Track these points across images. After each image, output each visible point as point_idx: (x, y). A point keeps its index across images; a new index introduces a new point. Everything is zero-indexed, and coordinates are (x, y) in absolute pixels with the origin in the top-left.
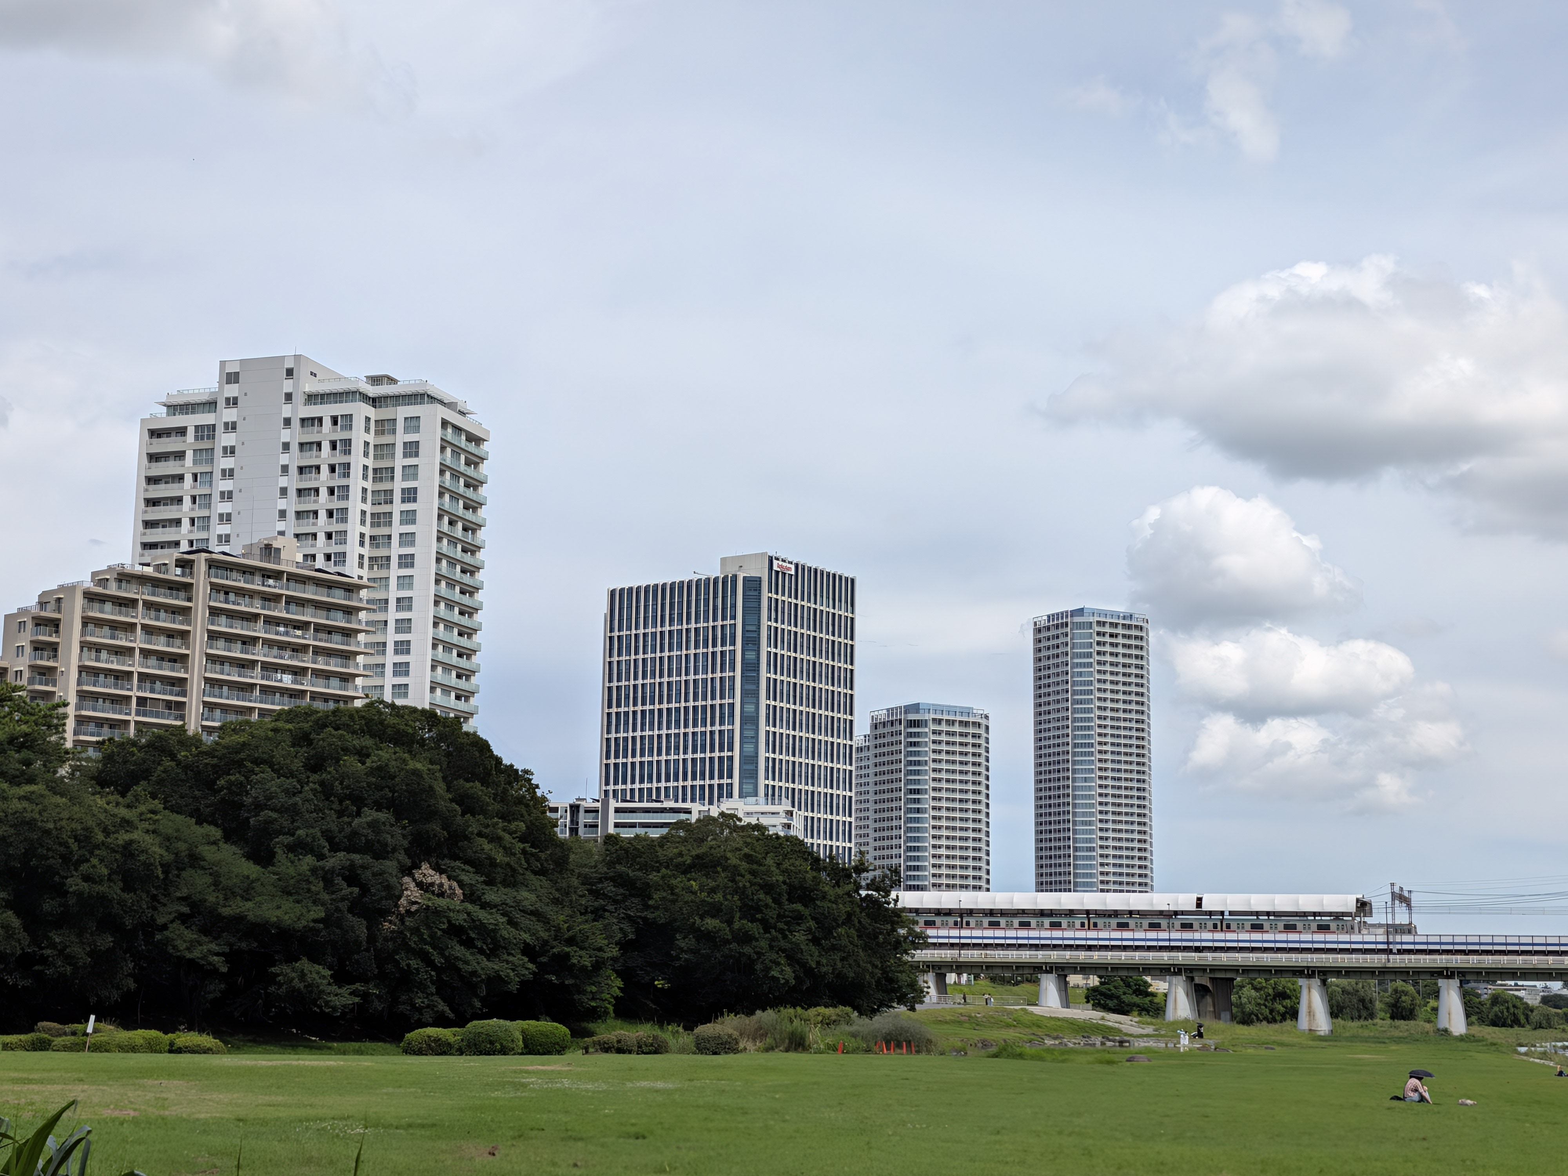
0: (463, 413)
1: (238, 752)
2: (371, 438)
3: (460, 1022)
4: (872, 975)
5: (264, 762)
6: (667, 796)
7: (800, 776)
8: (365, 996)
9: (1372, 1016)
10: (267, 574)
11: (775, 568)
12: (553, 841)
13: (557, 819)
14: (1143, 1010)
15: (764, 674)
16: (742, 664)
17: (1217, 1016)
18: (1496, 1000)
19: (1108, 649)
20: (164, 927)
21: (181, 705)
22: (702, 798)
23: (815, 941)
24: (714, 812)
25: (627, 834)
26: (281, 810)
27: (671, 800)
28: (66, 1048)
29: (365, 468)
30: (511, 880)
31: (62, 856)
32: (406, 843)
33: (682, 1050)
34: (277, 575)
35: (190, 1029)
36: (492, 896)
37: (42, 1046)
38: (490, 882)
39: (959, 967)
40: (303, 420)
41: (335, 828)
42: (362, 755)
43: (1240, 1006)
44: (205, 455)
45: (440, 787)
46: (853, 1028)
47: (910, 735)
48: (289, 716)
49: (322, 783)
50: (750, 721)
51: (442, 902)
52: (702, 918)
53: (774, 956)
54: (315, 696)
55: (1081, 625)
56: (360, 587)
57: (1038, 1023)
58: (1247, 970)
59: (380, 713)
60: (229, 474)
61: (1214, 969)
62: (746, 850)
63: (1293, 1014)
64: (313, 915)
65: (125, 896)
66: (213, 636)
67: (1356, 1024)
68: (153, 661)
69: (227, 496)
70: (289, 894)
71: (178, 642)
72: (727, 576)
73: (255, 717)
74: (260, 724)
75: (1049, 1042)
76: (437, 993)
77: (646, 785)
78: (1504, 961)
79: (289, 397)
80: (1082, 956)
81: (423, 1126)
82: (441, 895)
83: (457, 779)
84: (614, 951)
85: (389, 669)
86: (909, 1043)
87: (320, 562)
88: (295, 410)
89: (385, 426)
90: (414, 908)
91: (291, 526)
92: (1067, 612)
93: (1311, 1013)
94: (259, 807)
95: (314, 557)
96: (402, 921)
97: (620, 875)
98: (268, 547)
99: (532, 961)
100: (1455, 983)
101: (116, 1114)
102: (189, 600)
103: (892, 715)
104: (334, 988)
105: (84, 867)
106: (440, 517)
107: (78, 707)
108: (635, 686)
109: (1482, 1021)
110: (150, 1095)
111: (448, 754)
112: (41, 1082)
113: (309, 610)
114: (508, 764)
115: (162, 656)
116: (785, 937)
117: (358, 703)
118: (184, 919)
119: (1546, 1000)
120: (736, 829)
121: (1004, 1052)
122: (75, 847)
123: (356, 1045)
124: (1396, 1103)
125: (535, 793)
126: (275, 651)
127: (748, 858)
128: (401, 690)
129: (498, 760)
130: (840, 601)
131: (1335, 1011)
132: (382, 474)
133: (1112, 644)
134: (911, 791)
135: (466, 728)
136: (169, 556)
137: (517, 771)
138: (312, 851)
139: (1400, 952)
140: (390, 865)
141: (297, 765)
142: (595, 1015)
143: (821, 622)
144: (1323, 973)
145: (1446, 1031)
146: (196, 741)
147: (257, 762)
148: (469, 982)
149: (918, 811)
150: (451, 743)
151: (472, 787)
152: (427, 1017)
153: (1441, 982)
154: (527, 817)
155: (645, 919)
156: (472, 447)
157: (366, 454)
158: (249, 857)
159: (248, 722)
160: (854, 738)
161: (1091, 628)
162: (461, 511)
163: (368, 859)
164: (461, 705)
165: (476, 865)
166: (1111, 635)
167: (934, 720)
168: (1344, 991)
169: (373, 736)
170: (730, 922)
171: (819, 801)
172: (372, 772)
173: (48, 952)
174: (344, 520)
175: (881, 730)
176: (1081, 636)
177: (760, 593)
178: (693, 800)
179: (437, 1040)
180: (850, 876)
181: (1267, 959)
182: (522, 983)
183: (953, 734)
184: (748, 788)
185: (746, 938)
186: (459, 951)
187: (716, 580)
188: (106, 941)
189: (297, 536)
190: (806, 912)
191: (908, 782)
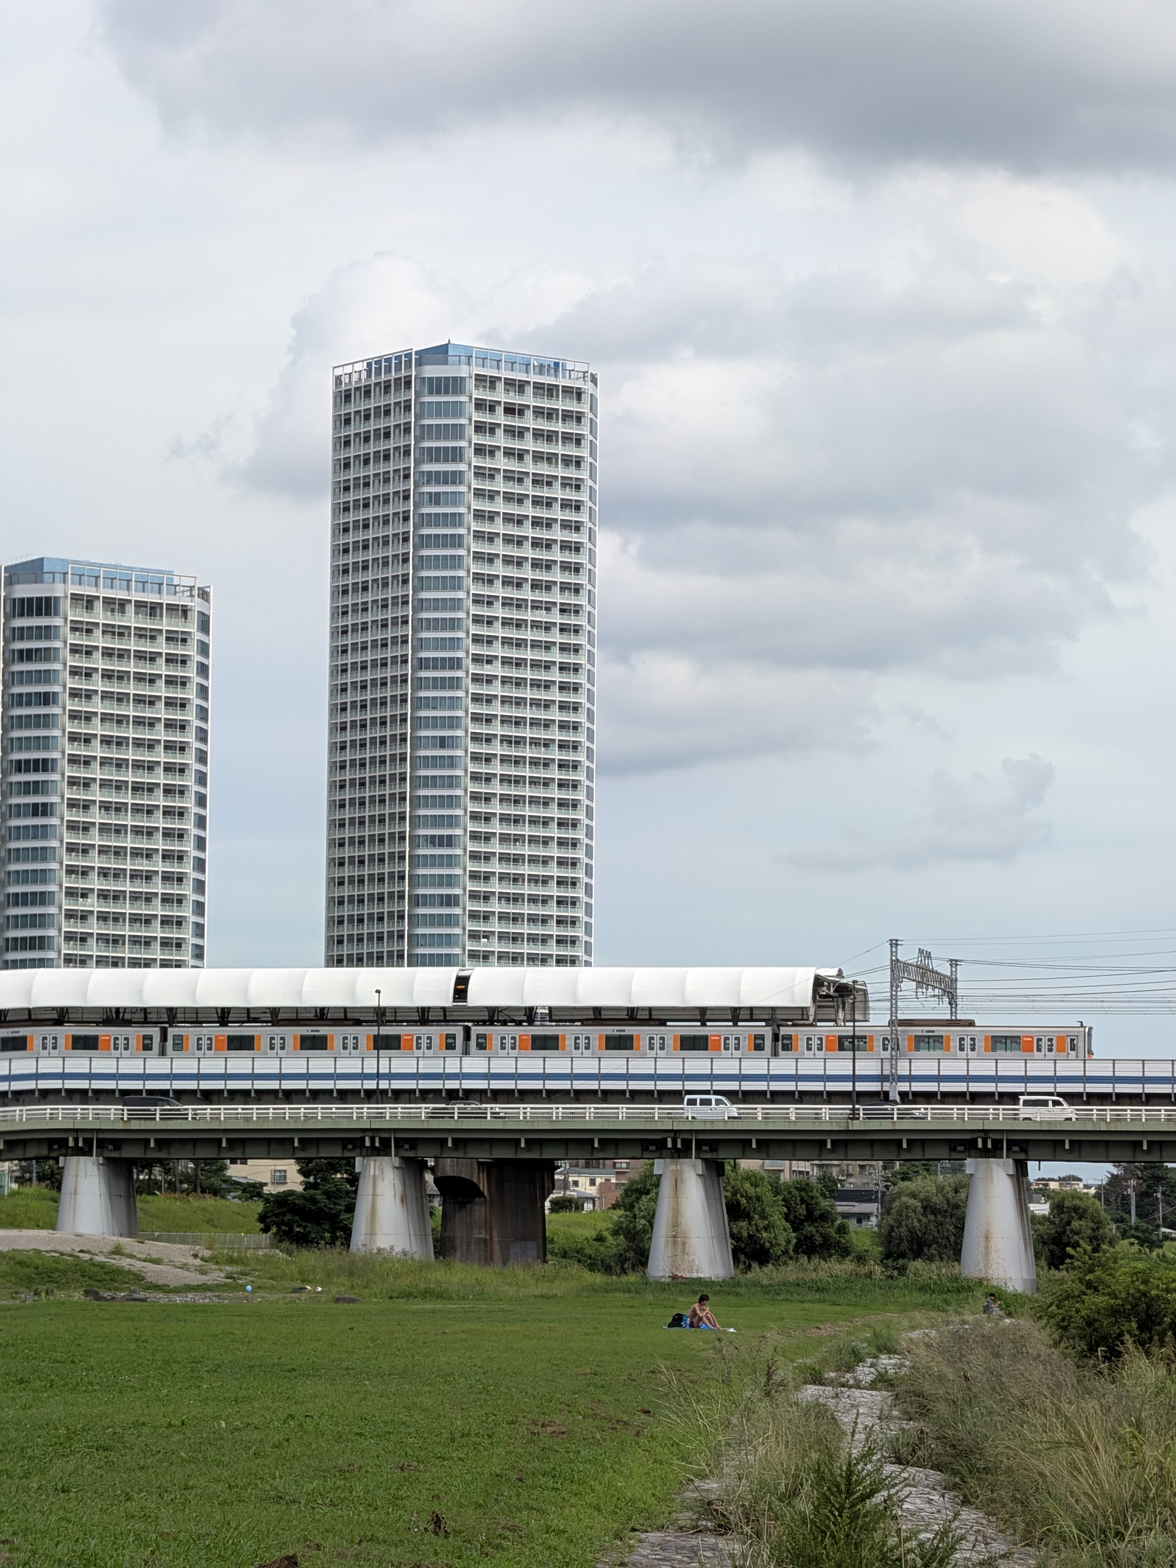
19: (500, 440)
47: (19, 634)
55: (440, 386)
92: (408, 354)
133: (510, 431)
134: (20, 767)
149: (35, 810)
161: (462, 392)
166: (510, 410)
167: (76, 598)
176: (440, 410)
191: (12, 744)
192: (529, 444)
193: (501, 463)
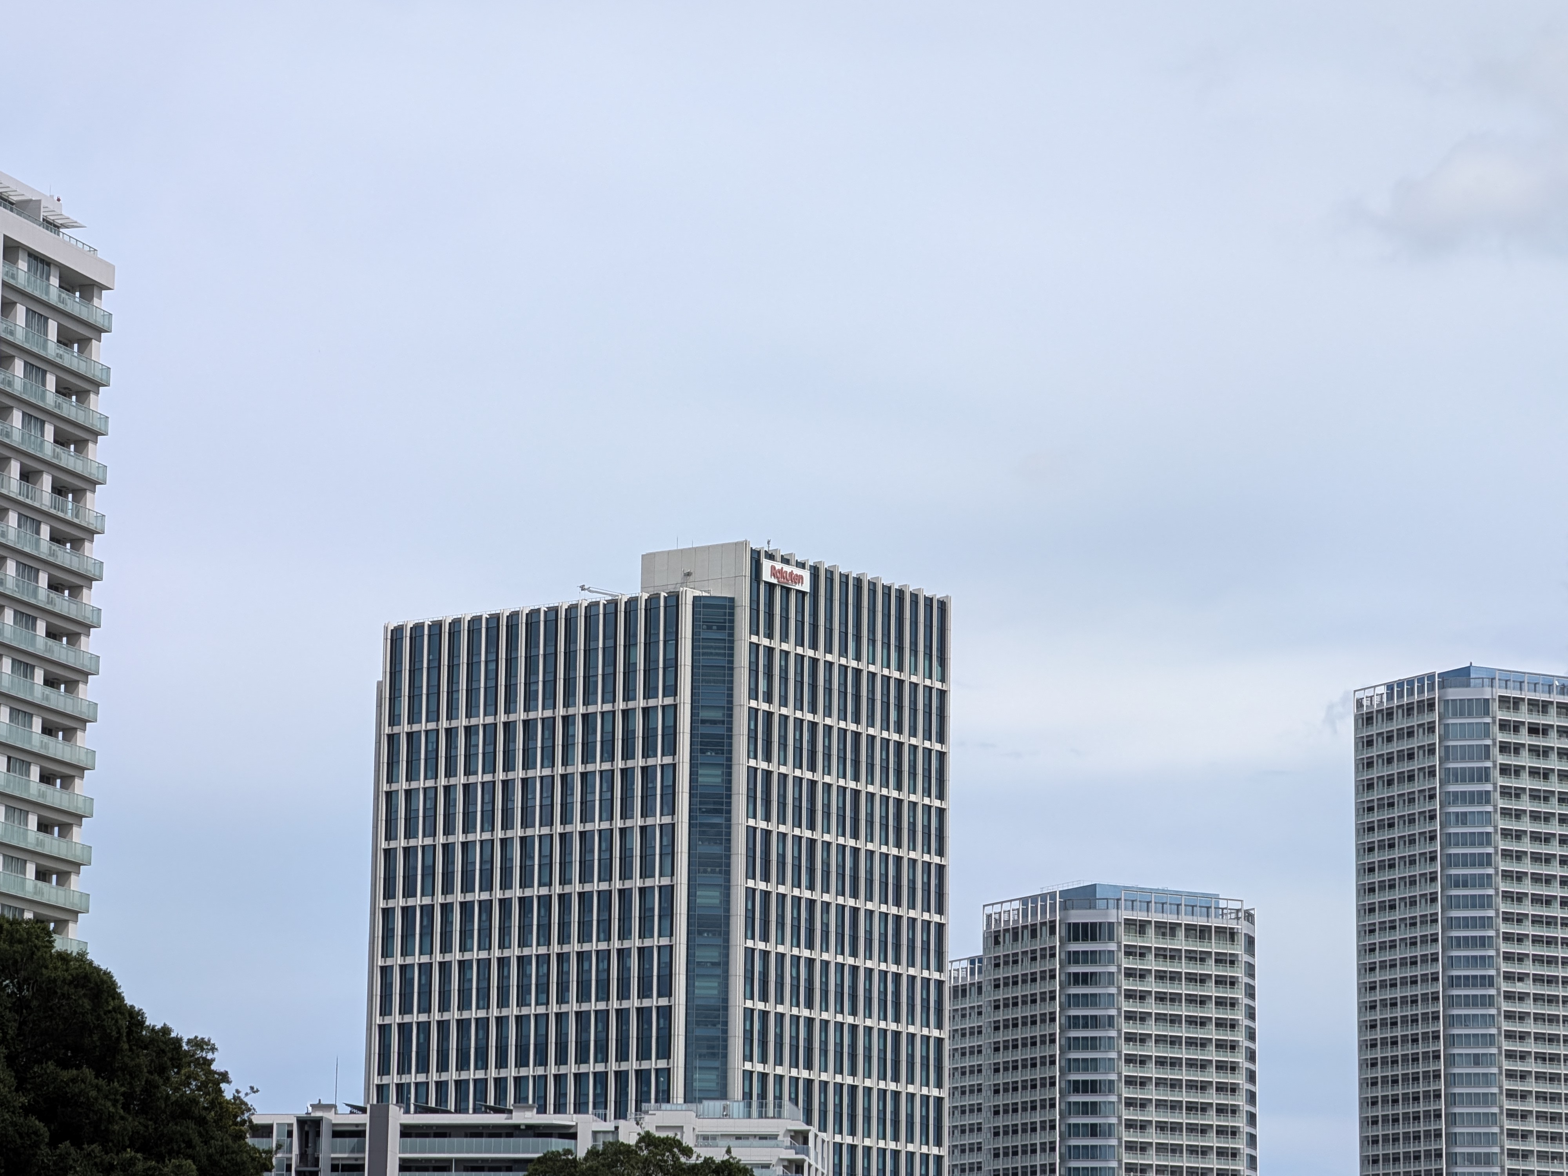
0: (52, 226)
6: (521, 1099)
7: (824, 1052)
11: (766, 576)
13: (269, 1152)
15: (741, 820)
16: (691, 796)
19: (1525, 760)
24: (629, 1134)
27: (530, 1108)
47: (1074, 958)
50: (710, 926)
55: (1463, 707)
72: (657, 596)
77: (472, 1074)
83: (39, 1062)
92: (1431, 677)
103: (1035, 913)
108: (447, 848)
111: (20, 1005)
114: (159, 1026)
125: (220, 1091)
129: (135, 1018)
130: (914, 651)
133: (1535, 751)
134: (1078, 1087)
135: (59, 944)
137: (178, 1041)
143: (872, 701)
149: (1094, 1131)
150: (26, 980)
151: (74, 1080)
154: (200, 1148)
156: (74, 304)
160: (948, 966)
161: (1487, 713)
162: (48, 447)
164: (50, 893)
166: (1534, 730)
167: (1129, 923)
171: (867, 1110)
175: (1007, 948)
176: (1465, 732)
177: (732, 635)
178: (580, 1107)
183: (1174, 955)
184: (705, 1079)
187: (632, 602)
191: (1072, 1065)
192: (1554, 763)
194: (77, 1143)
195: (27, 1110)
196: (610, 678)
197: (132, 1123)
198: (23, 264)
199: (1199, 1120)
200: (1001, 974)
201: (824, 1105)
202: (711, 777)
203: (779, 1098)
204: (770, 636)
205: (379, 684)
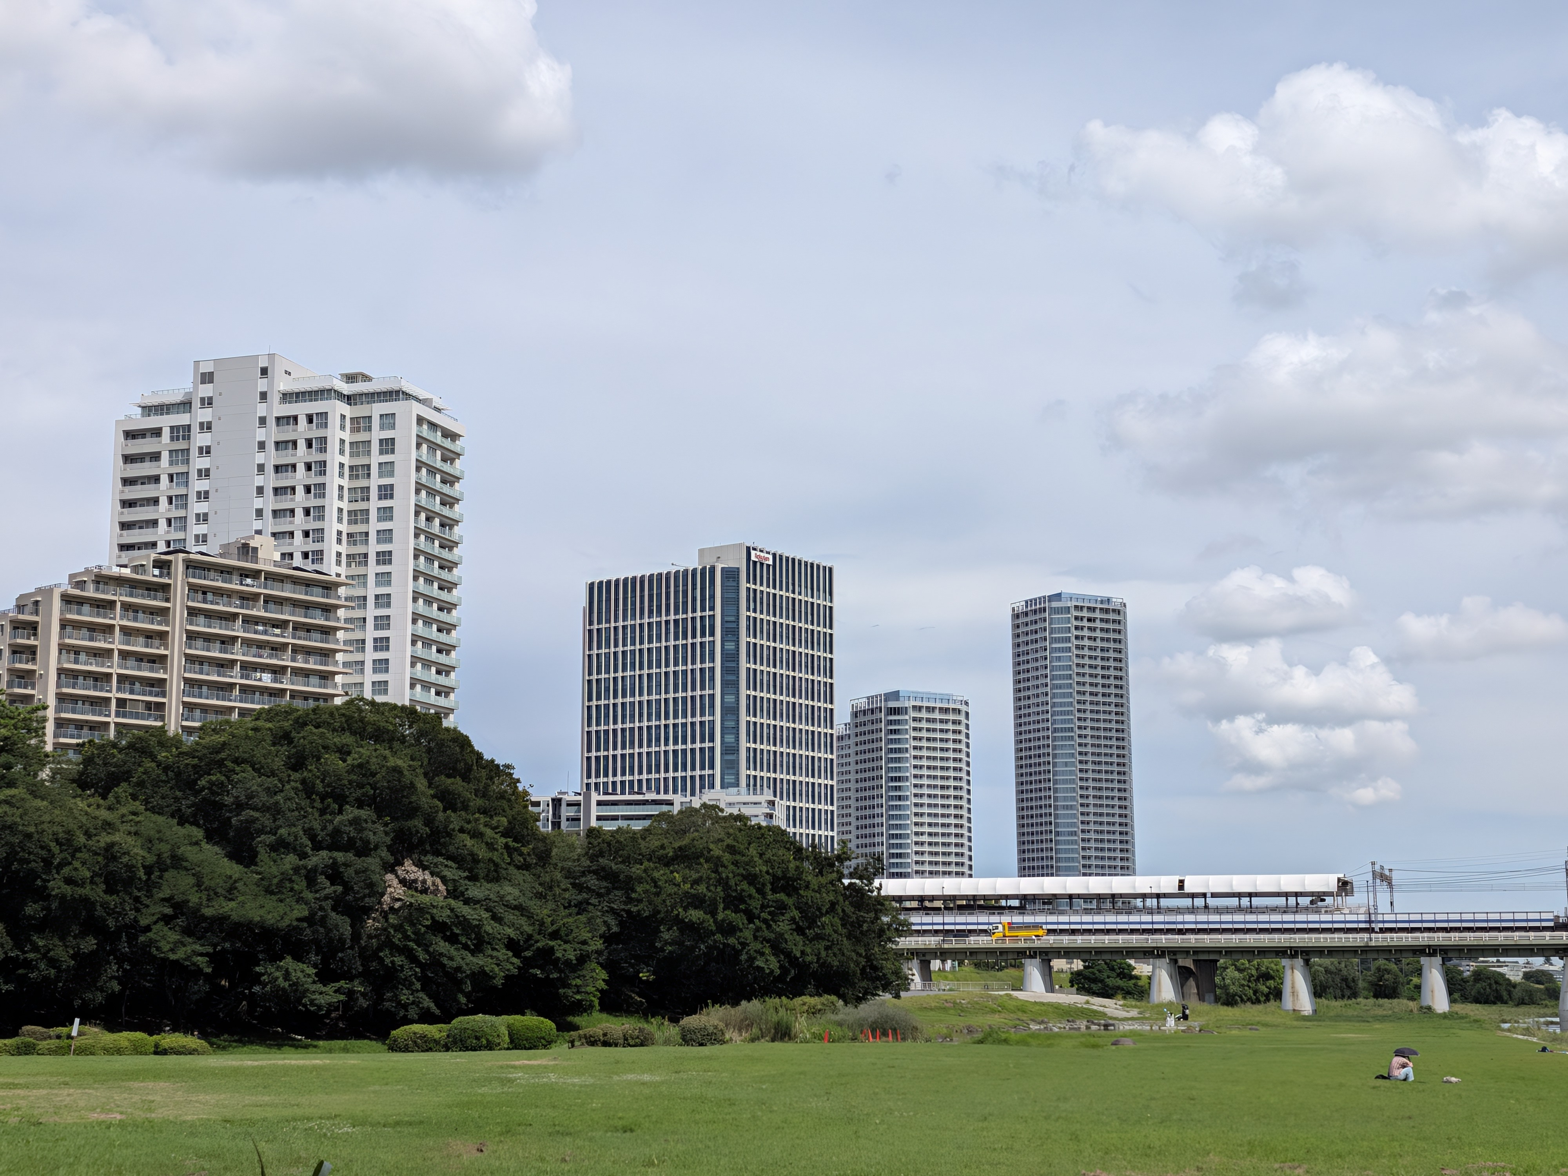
0: (438, 410)
1: (218, 752)
2: (347, 436)
3: (446, 1019)
4: (857, 963)
5: (244, 761)
6: (649, 788)
7: (782, 766)
8: (350, 993)
9: (1354, 995)
10: (245, 574)
11: (753, 558)
12: (535, 836)
13: (539, 814)
14: (1127, 993)
15: (743, 665)
16: (722, 654)
17: (1201, 998)
18: (1478, 975)
19: (1086, 633)
20: (148, 929)
21: (160, 706)
22: (684, 789)
23: (800, 930)
24: (696, 803)
25: (609, 827)
26: (264, 809)
27: (653, 792)
28: (51, 1052)
29: (342, 465)
30: (495, 876)
31: (44, 860)
32: (388, 840)
33: (667, 1042)
34: (255, 574)
35: (174, 1030)
36: (475, 891)
37: (27, 1050)
38: (473, 878)
39: (943, 954)
40: (278, 419)
41: (317, 826)
42: (343, 752)
43: (1225, 987)
44: (181, 455)
45: (421, 784)
46: (839, 1017)
47: (890, 722)
48: (271, 715)
49: (303, 782)
50: (731, 711)
51: (425, 899)
52: (685, 909)
53: (759, 946)
54: (294, 694)
55: (1059, 610)
56: (338, 585)
57: (1023, 1008)
58: (1230, 952)
59: (360, 710)
60: (205, 473)
61: (1197, 951)
62: (729, 841)
63: (1278, 994)
64: (296, 914)
65: (108, 898)
66: (192, 636)
67: (1339, 1003)
68: (131, 662)
69: (203, 496)
70: (272, 893)
71: (157, 642)
72: (705, 567)
73: (235, 716)
74: (240, 724)
75: (1034, 1027)
76: (423, 990)
77: (627, 778)
78: (1486, 938)
79: (264, 396)
80: (1066, 941)
81: (410, 1124)
82: (425, 891)
83: (438, 776)
84: (599, 944)
85: (368, 666)
86: (895, 1030)
87: (298, 561)
88: (270, 409)
89: (361, 424)
90: (397, 905)
91: (269, 524)
92: (1044, 597)
93: (1294, 993)
94: (240, 806)
95: (291, 555)
96: (386, 918)
97: (603, 869)
98: (245, 546)
99: (517, 955)
100: (1438, 960)
101: (103, 1117)
102: (167, 600)
103: (873, 703)
104: (319, 987)
105: (66, 871)
106: (417, 514)
107: (58, 710)
108: (615, 679)
109: (1465, 999)
110: (136, 1098)
111: (429, 750)
112: (26, 1086)
113: (287, 608)
114: (490, 759)
115: (140, 658)
116: (769, 927)
117: (338, 701)
118: (167, 920)
119: (1527, 976)
120: (717, 820)
121: (989, 1037)
122: (56, 849)
123: (342, 1043)
124: (1381, 1082)
125: (516, 787)
126: (254, 650)
127: (731, 850)
128: (381, 687)
129: (479, 756)
130: (818, 590)
131: (1318, 991)
132: (359, 471)
133: (1090, 629)
134: (893, 779)
135: (445, 723)
136: (147, 557)
137: (498, 766)
138: (295, 850)
139: (1382, 931)
140: (373, 862)
141: (278, 763)
142: (580, 1008)
143: (800, 612)
144: (1305, 954)
145: (1429, 1008)
146: (176, 741)
147: (237, 761)
148: (453, 978)
149: (900, 798)
150: (432, 739)
151: (453, 784)
152: (413, 1013)
153: (1424, 960)
154: (509, 812)
155: (628, 912)
156: (447, 443)
157: (342, 452)
158: (231, 856)
159: (228, 722)
160: (835, 726)
161: (1069, 613)
162: (438, 507)
163: (350, 856)
164: (442, 701)
165: (458, 860)
166: (1089, 620)
167: (914, 707)
168: (1327, 971)
169: (354, 733)
170: (713, 913)
171: (801, 791)
172: (352, 770)
173: (31, 956)
174: (321, 518)
175: (861, 719)
176: (1059, 621)
177: (738, 584)
178: (675, 791)
179: (423, 1037)
180: (833, 865)
181: (1250, 940)
182: (506, 977)
183: (934, 721)
184: (730, 779)
185: (729, 929)
186: (442, 946)
187: (694, 571)
188: (89, 944)
189: (274, 535)
190: (790, 901)
191: (889, 770)
192: (1098, 634)
193: (1086, 642)
194: (454, 811)
195: (433, 796)
196: (685, 603)
197: (479, 802)
198: (425, 427)
199: (946, 793)
200: (859, 730)
201: (782, 789)
202: (730, 646)
203: (762, 786)
204: (755, 584)
205: (584, 608)
